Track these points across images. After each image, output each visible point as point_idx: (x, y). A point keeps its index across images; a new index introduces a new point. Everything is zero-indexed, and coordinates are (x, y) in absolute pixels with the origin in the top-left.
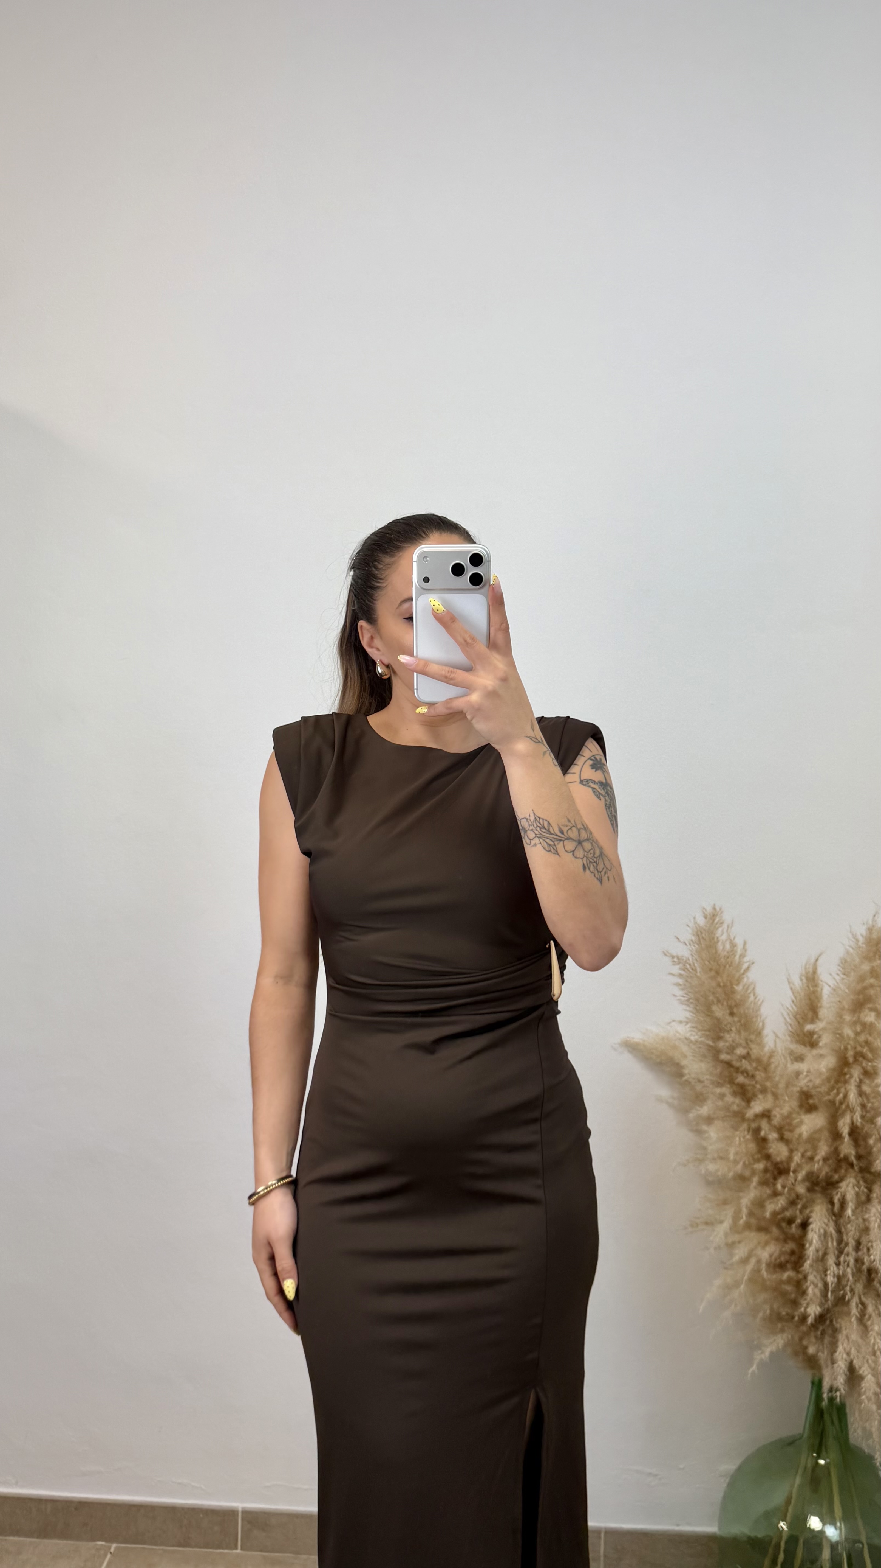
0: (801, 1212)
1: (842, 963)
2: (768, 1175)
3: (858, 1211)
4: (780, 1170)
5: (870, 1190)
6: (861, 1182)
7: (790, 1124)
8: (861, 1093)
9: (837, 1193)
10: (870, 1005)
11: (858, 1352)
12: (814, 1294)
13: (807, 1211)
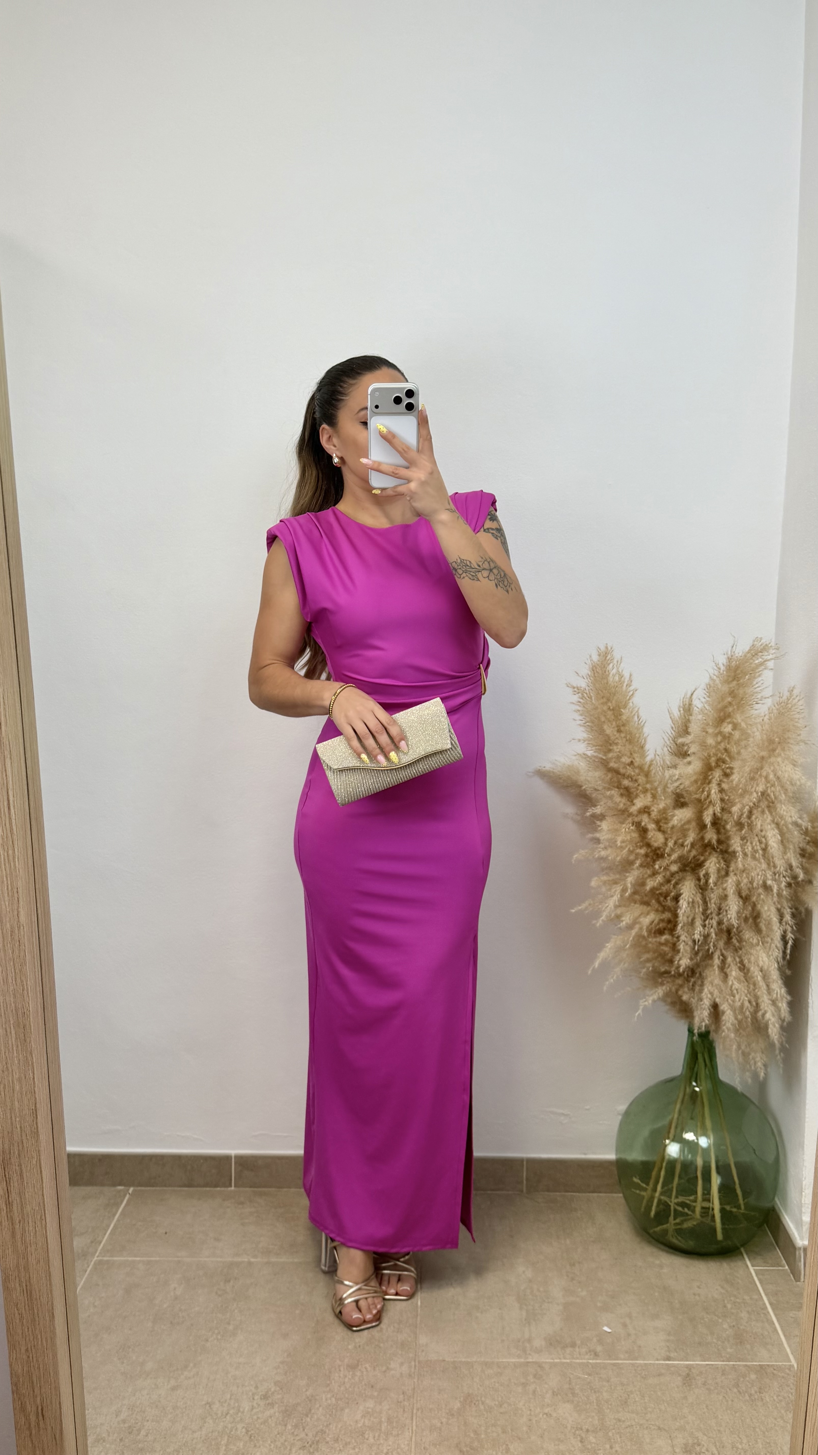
0: (674, 887)
1: (708, 689)
2: (649, 859)
3: (719, 883)
4: (657, 854)
5: (728, 867)
6: (722, 861)
7: (666, 819)
8: (722, 791)
9: (702, 870)
10: (729, 720)
11: (719, 992)
12: (686, 951)
13: (680, 885)
